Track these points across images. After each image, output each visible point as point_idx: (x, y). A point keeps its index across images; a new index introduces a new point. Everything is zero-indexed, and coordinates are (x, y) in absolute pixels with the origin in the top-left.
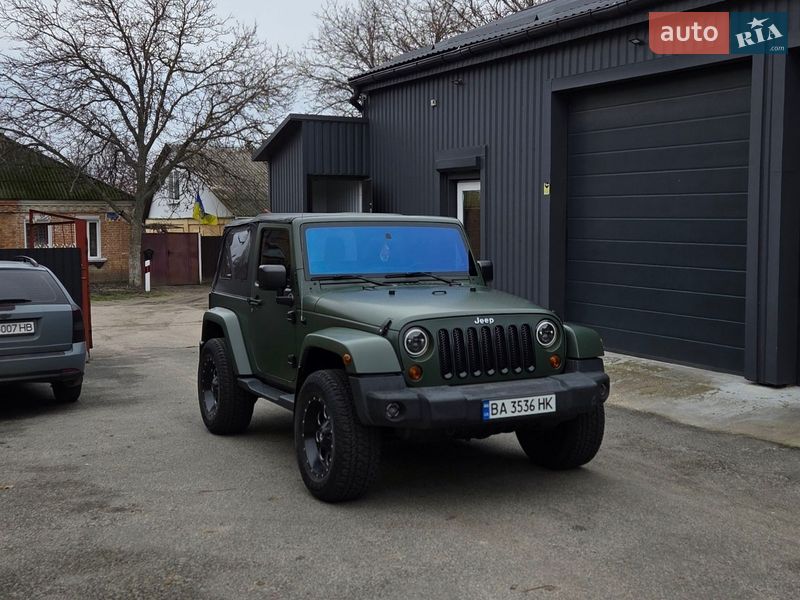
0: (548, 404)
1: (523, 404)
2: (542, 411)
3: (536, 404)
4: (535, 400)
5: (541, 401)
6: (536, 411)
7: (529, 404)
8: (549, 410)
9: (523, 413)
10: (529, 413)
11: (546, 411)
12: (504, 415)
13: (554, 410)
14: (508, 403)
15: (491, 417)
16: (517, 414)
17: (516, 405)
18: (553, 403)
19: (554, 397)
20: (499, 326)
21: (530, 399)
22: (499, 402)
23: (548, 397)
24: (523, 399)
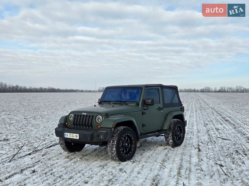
1: (71, 135)
3: (74, 136)
4: (74, 135)
6: (74, 138)
10: (73, 138)
11: (76, 138)
12: (67, 137)
13: (78, 138)
15: (65, 137)
16: (70, 137)
18: (78, 136)
19: (78, 135)
20: (86, 116)
21: (73, 134)
22: (67, 133)
23: (77, 135)
24: (71, 134)
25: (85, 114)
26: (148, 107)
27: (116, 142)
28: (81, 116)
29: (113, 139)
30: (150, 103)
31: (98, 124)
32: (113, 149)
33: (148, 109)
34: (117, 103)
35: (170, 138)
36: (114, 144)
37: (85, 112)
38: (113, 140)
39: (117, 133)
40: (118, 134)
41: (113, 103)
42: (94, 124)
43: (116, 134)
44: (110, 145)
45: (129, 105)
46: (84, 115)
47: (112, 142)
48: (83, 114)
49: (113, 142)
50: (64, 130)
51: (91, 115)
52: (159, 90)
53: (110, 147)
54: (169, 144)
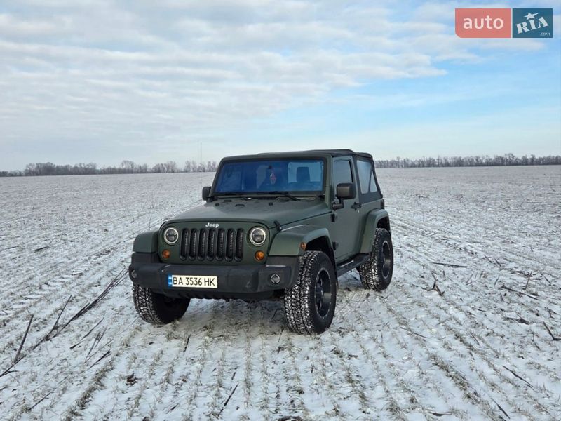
0: (211, 282)
1: (193, 280)
2: (207, 286)
3: (202, 281)
4: (203, 278)
5: (207, 280)
6: (203, 286)
7: (198, 280)
8: (212, 286)
9: (193, 286)
10: (198, 286)
11: (209, 287)
12: (181, 285)
13: (216, 287)
14: (184, 278)
15: (173, 285)
16: (189, 286)
17: (189, 280)
18: (215, 282)
19: (216, 278)
20: (220, 230)
21: (198, 277)
22: (178, 277)
23: (212, 278)
24: (193, 277)
25: (217, 226)
26: (343, 204)
27: (308, 288)
28: (202, 231)
29: (299, 283)
30: (348, 195)
31: (257, 249)
32: (303, 306)
33: (343, 207)
34: (265, 198)
35: (373, 270)
36: (305, 295)
37: (212, 221)
38: (300, 285)
39: (307, 268)
40: (310, 270)
41: (253, 198)
42: (246, 249)
43: (305, 269)
44: (293, 296)
45: (299, 200)
46: (212, 230)
47: (299, 290)
48: (209, 225)
49: (301, 287)
50: (163, 268)
51: (235, 227)
52: (350, 162)
53: (292, 303)
54: (368, 284)
